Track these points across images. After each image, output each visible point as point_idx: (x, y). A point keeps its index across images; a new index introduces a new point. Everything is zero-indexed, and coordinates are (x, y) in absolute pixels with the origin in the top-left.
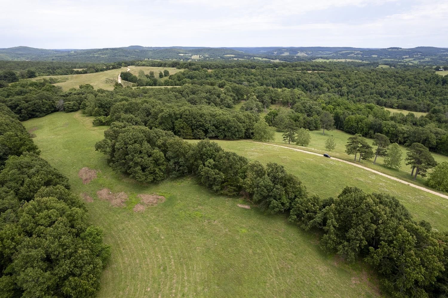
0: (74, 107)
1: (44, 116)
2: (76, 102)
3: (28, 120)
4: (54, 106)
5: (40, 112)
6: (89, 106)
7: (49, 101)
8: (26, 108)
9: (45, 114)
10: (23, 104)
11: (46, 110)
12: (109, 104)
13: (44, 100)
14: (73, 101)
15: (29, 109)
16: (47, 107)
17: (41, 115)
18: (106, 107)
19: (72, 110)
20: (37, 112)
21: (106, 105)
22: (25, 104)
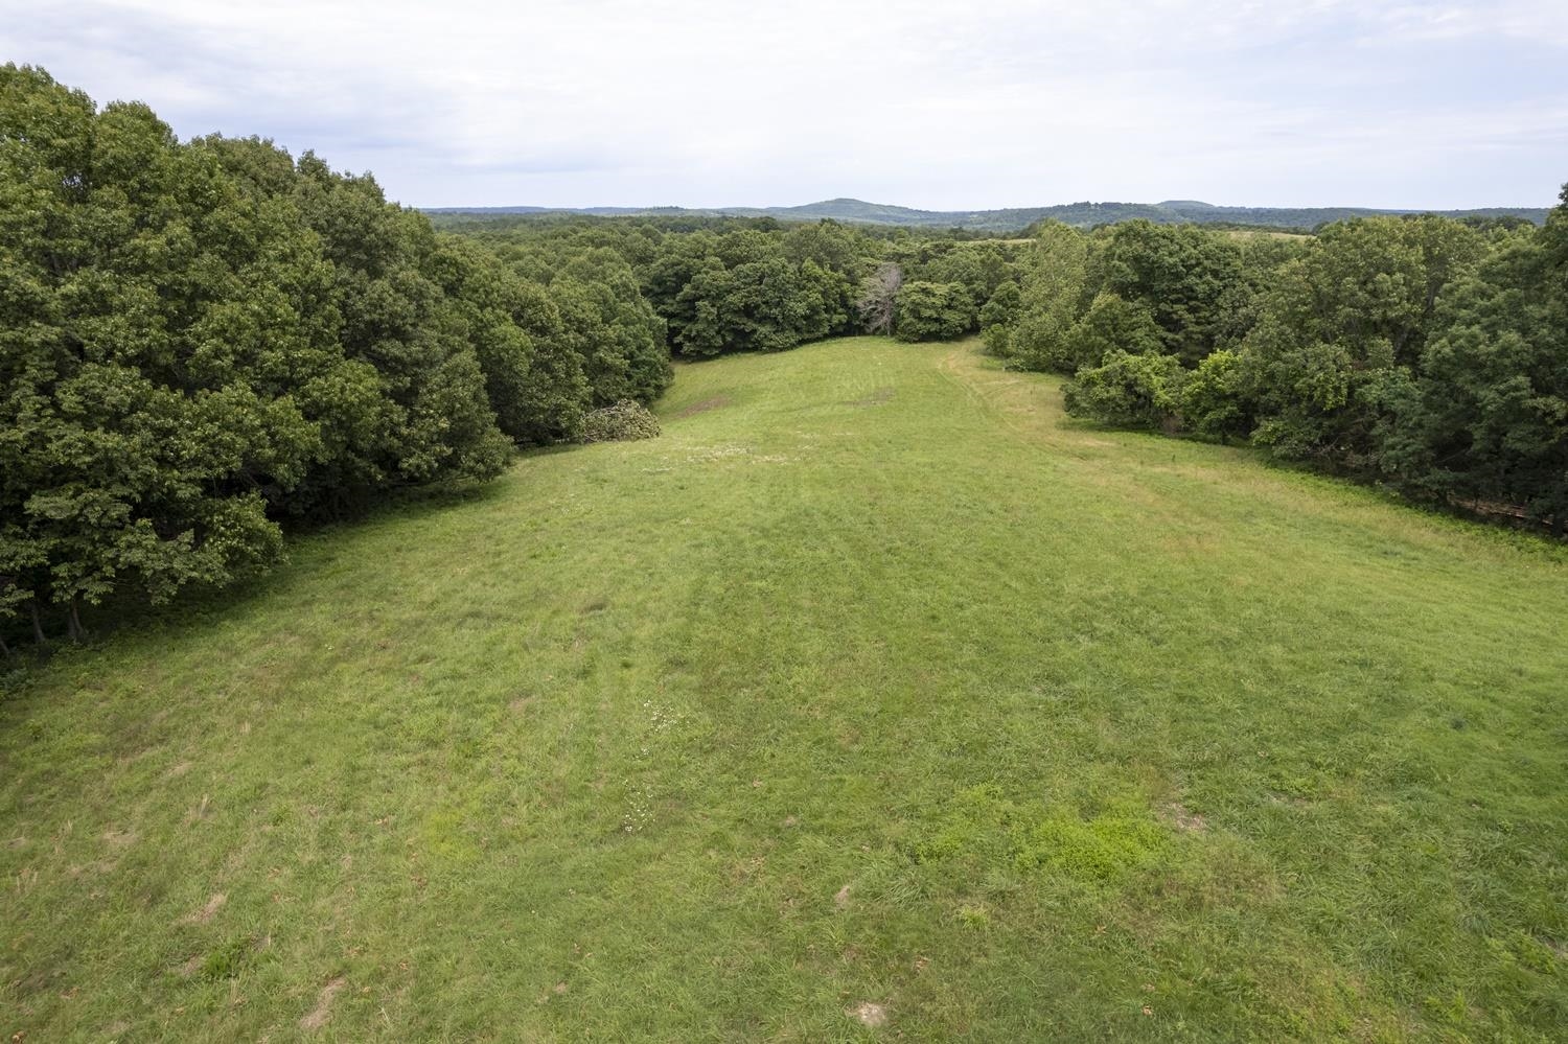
0: (948, 315)
1: (792, 347)
2: (963, 288)
3: (717, 356)
4: (852, 302)
5: (775, 321)
6: (1036, 308)
7: (833, 268)
8: (716, 296)
9: (799, 338)
10: (712, 273)
11: (805, 317)
12: (1215, 273)
13: (808, 263)
14: (948, 279)
15: (730, 298)
16: (815, 297)
17: (778, 339)
18: (1189, 294)
19: (934, 327)
20: (764, 319)
21: (1191, 280)
22: (717, 273)
